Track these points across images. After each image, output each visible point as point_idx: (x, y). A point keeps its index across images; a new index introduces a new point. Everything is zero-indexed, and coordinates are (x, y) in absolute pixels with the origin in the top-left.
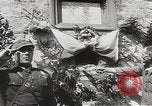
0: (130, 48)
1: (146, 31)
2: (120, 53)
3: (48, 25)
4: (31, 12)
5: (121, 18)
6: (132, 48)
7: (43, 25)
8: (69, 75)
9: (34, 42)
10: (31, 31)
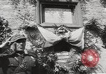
1: (103, 28)
2: (85, 43)
5: (85, 19)
8: (50, 59)
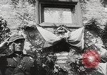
0: (92, 40)
3: (35, 24)
4: (23, 15)
5: (85, 19)
6: (94, 40)
7: (31, 24)
8: (49, 59)
9: (25, 36)
10: (22, 28)
